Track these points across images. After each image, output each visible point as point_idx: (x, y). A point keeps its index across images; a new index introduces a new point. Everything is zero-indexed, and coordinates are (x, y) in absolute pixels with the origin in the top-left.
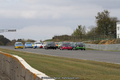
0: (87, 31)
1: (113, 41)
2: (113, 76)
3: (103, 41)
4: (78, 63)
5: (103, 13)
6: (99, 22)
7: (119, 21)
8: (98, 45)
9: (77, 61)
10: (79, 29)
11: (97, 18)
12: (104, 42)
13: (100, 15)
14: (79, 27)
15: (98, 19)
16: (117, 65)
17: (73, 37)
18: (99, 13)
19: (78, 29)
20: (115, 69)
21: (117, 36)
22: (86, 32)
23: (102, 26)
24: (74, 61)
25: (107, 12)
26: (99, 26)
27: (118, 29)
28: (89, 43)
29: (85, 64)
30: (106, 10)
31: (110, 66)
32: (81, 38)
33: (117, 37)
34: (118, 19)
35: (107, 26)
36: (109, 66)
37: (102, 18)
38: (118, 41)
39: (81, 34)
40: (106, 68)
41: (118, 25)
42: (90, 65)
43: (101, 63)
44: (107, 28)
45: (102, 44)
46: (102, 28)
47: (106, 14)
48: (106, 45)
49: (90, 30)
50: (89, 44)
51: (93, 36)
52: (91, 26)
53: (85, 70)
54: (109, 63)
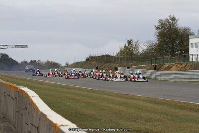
0: (142, 48)
1: (183, 65)
2: (190, 124)
3: (167, 65)
4: (129, 101)
5: (167, 20)
6: (162, 35)
7: (192, 34)
8: (158, 72)
9: (127, 98)
10: (129, 45)
11: (158, 28)
12: (169, 67)
13: (162, 23)
14: (129, 42)
15: (159, 31)
16: (196, 105)
17: (118, 58)
18: (161, 21)
19: (127, 45)
20: (192, 113)
21: (191, 57)
22: (140, 50)
23: (165, 41)
24: (122, 98)
25: (173, 19)
26: (161, 42)
27: (192, 47)
28: (145, 68)
29: (141, 103)
30: (172, 16)
31: (183, 107)
32: (132, 60)
33: (190, 60)
34: (191, 31)
35: (173, 41)
36: (181, 106)
37: (165, 29)
38: (191, 66)
39: (132, 54)
40: (177, 111)
41: (191, 41)
42: (149, 105)
43: (168, 101)
44: (173, 46)
45: (165, 69)
46: (166, 44)
47: (172, 22)
48: (173, 71)
49: (146, 48)
50: (145, 70)
51: (151, 57)
52: (149, 41)
53: (142, 114)
54: (180, 103)
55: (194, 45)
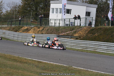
1: (41, 29)
3: (26, 28)
8: (17, 33)
12: (27, 29)
22: (4, 11)
26: (25, 4)
28: (4, 28)
38: (48, 30)
44: (36, 9)
46: (30, 7)
50: (4, 31)
52: (13, 2)
55: (55, 10)
